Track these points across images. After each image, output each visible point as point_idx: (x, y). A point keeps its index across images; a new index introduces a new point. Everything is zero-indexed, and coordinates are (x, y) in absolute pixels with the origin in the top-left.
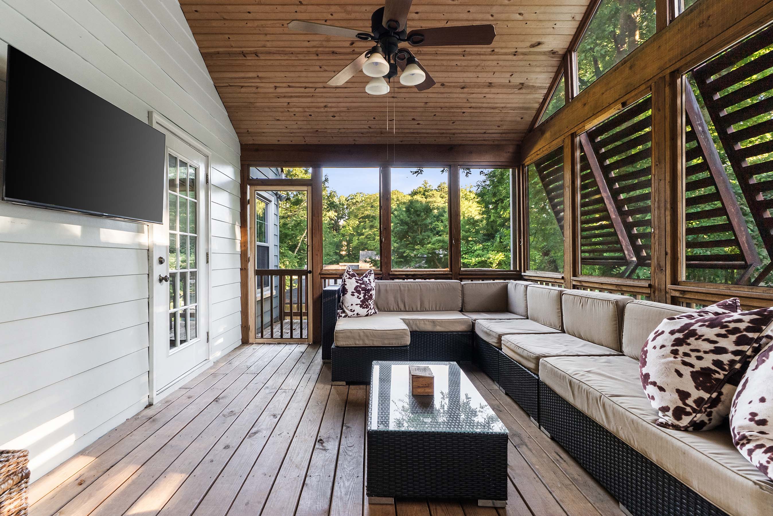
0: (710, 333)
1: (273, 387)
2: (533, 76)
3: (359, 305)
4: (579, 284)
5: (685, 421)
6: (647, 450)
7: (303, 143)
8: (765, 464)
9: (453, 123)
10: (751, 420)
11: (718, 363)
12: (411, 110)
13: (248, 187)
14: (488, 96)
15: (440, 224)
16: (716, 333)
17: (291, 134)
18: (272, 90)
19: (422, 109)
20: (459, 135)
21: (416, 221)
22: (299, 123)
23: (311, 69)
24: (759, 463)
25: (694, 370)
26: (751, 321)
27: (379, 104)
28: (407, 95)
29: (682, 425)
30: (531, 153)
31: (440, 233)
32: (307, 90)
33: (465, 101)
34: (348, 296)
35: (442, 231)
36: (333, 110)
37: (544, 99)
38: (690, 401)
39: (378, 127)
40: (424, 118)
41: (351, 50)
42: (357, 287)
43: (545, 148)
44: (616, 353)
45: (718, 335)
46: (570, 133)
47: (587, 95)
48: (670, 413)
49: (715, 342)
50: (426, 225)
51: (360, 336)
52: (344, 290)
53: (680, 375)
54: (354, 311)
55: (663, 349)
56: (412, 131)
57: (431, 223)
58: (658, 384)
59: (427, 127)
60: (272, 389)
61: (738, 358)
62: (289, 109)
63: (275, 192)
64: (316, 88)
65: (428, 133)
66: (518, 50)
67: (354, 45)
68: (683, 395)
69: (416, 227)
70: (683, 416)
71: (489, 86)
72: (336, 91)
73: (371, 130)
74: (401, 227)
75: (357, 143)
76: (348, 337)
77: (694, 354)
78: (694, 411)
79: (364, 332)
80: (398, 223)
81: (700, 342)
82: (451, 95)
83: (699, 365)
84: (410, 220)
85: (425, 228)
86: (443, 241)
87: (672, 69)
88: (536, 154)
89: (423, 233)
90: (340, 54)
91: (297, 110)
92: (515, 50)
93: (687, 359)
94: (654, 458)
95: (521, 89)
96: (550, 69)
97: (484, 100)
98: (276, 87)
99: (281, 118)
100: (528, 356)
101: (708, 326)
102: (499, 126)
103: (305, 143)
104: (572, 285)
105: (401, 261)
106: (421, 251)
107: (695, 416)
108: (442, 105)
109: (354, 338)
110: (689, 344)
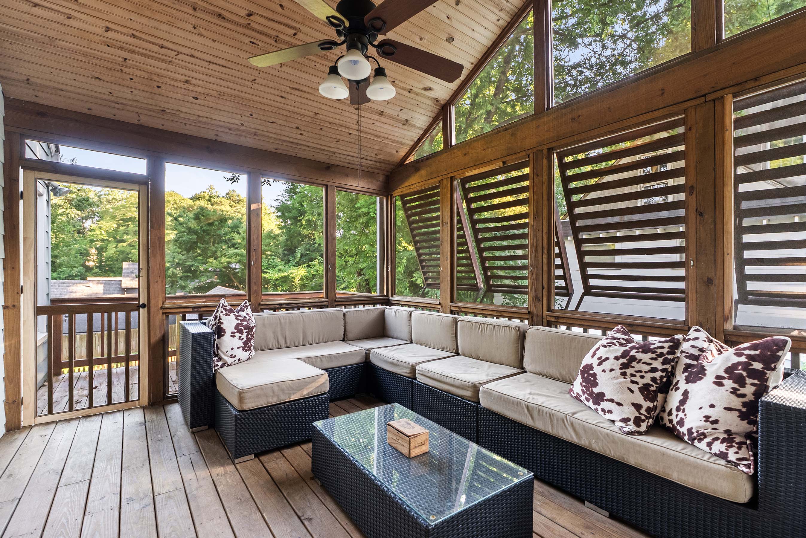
0: (646, 357)
1: (141, 495)
2: (417, 116)
3: (241, 348)
4: (458, 310)
5: (643, 427)
6: (624, 456)
7: (135, 122)
8: (725, 451)
9: (337, 142)
10: (706, 421)
11: (654, 379)
12: (298, 117)
13: (21, 171)
14: (377, 123)
15: (236, 236)
16: (650, 357)
17: (117, 106)
18: (101, 31)
19: (310, 118)
20: (339, 155)
21: (207, 230)
22: (135, 92)
23: (180, 24)
24: (719, 450)
25: (640, 386)
26: (669, 347)
27: (262, 100)
28: (298, 99)
29: (642, 431)
30: (403, 186)
31: (236, 246)
32: (163, 51)
33: (355, 122)
34: (227, 338)
35: (239, 244)
36: (197, 89)
37: (419, 139)
38: (643, 411)
39: (253, 126)
40: (309, 129)
41: (246, 22)
42: (238, 325)
43: (420, 184)
44: (519, 371)
45: (652, 359)
46: (449, 176)
47: (467, 147)
48: (631, 423)
49: (650, 364)
50: (220, 236)
51: (273, 392)
52: (220, 331)
53: (632, 392)
54: (235, 356)
55: (613, 372)
56: (291, 140)
57: (226, 234)
58: (615, 401)
59: (310, 140)
60: (142, 499)
61: (664, 374)
62: (123, 68)
63: (46, 182)
64: (179, 53)
65: (308, 146)
66: (414, 89)
67: (251, 18)
68: (638, 407)
69: (207, 237)
70: (641, 423)
71: (380, 114)
72: (208, 67)
73: (243, 128)
74: (188, 236)
75: (219, 139)
76: (258, 396)
77: (638, 374)
78: (647, 418)
79: (278, 386)
80: (184, 232)
81: (640, 364)
82: (345, 113)
83: (642, 382)
84: (201, 229)
85: (219, 240)
86: (241, 255)
87: (549, 146)
88: (408, 187)
89: (216, 245)
90: (229, 21)
91: (138, 73)
92: (411, 88)
93: (634, 379)
94: (632, 461)
95: (404, 124)
96: (429, 114)
97: (373, 127)
98: (108, 29)
99: (103, 77)
100: (463, 385)
101: (642, 352)
102: (376, 155)
103: (139, 123)
104: (449, 310)
105: (188, 276)
106: (213, 264)
107: (648, 422)
108: (332, 120)
109: (266, 396)
110: (633, 367)
